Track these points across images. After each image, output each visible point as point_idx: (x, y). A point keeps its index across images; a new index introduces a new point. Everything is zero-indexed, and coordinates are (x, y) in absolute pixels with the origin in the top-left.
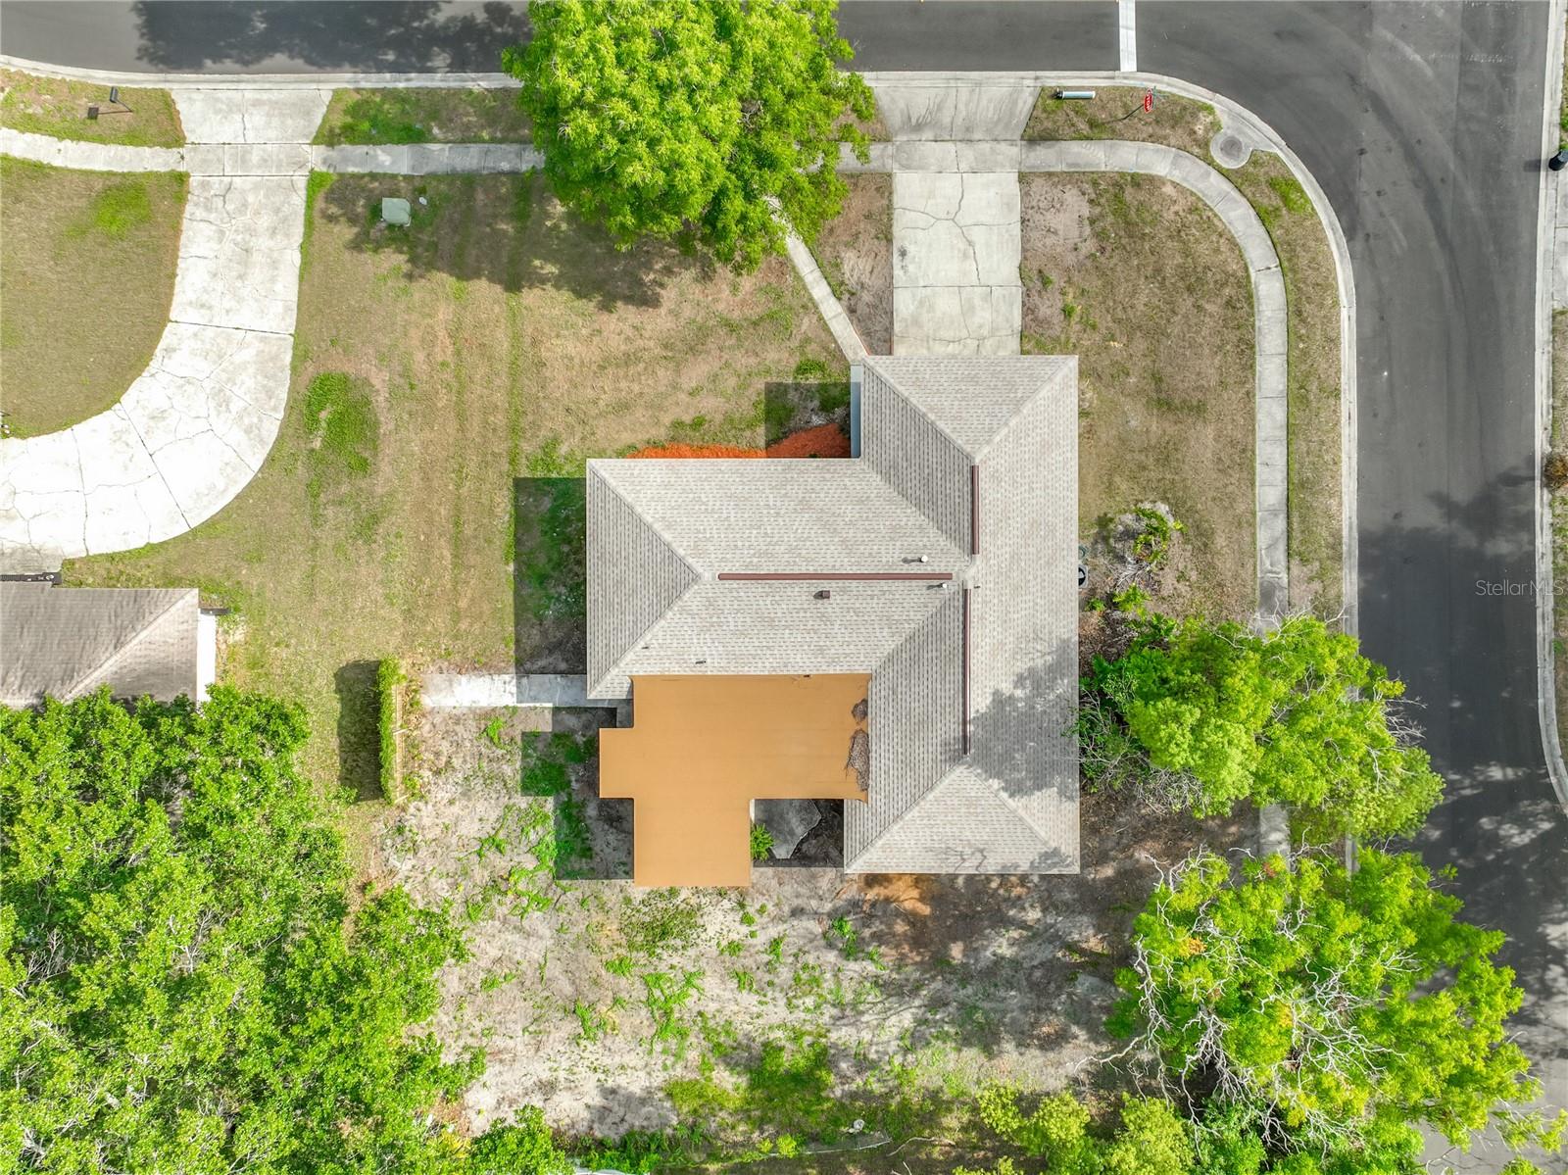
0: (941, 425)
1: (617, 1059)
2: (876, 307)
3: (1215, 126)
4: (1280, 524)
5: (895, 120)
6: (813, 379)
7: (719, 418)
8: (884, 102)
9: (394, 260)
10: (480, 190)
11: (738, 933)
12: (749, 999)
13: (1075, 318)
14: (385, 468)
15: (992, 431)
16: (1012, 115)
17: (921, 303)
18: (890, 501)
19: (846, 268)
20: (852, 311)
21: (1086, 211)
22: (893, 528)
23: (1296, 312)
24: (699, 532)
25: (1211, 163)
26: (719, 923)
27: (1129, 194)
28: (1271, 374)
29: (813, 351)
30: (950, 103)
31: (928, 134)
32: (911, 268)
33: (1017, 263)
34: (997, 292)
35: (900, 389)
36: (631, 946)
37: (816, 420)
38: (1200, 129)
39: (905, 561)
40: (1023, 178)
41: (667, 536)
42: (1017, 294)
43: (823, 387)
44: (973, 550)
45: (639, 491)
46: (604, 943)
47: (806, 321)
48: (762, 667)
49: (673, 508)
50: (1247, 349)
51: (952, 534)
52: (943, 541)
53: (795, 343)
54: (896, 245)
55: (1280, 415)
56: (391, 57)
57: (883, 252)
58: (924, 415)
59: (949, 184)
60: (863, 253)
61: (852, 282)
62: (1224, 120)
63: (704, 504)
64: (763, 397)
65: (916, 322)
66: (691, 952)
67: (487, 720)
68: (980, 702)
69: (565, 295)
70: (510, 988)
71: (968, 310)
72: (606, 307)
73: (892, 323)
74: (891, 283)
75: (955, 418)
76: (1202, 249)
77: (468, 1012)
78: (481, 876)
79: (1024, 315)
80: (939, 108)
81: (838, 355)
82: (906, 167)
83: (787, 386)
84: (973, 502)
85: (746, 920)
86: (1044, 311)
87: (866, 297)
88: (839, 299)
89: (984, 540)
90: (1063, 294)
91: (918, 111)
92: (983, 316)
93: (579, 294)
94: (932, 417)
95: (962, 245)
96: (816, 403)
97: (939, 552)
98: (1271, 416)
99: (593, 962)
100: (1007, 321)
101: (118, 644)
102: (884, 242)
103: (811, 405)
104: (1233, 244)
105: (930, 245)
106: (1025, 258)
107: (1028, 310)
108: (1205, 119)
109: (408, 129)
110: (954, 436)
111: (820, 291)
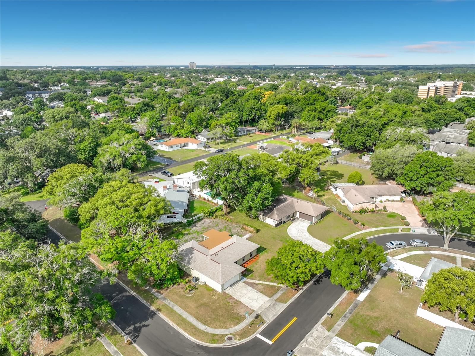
2: (252, 285)
3: (236, 339)
4: (171, 306)
5: (278, 303)
6: (250, 275)
16: (265, 316)
19: (261, 286)
20: (254, 283)
21: (240, 314)
25: (231, 334)
27: (238, 321)
29: (254, 277)
30: (274, 310)
31: (272, 305)
32: (254, 291)
33: (242, 302)
34: (240, 297)
37: (244, 273)
38: (237, 336)
40: (254, 311)
42: (237, 299)
44: (212, 259)
47: (258, 278)
53: (256, 276)
54: (259, 293)
59: (262, 303)
60: (261, 289)
61: (258, 285)
62: (235, 341)
64: (253, 271)
74: (254, 289)
76: (219, 324)
77: (217, 223)
81: (250, 279)
82: (269, 300)
83: (252, 273)
86: (232, 300)
87: (255, 285)
88: (258, 283)
91: (276, 306)
92: (239, 294)
96: (246, 274)
98: (185, 315)
100: (235, 296)
104: (215, 328)
105: (255, 295)
107: (234, 299)
108: (238, 338)
111: (261, 282)
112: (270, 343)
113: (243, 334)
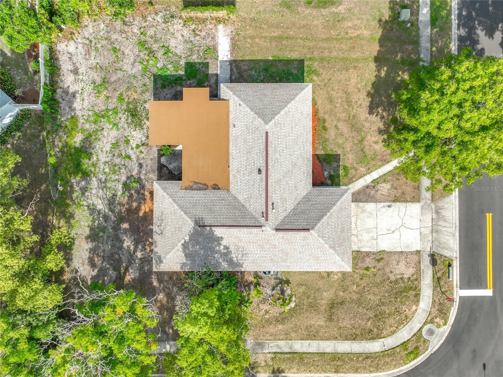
0: (325, 218)
1: (86, 98)
2: (369, 196)
3: (439, 326)
4: (287, 350)
5: (440, 204)
6: (342, 172)
7: (327, 136)
8: (447, 200)
9: (386, 15)
10: (413, 47)
11: (133, 143)
12: (108, 147)
13: (365, 272)
14: (308, 11)
15: (323, 237)
16: (442, 248)
17: (370, 213)
18: (296, 198)
19: (383, 185)
20: (367, 187)
21: (406, 276)
22: (285, 199)
23: (368, 356)
24: (284, 125)
25: (425, 324)
26: (137, 136)
27: (412, 293)
28: (344, 347)
29: (352, 172)
30: (446, 224)
31: (435, 216)
32: (384, 209)
33: (386, 250)
34: (375, 242)
35: (339, 203)
36: (128, 103)
37: (326, 173)
38: (438, 320)
39: (273, 204)
40: (418, 252)
41: (282, 112)
42: (374, 250)
43: (338, 176)
44: (277, 230)
45: (300, 103)
46: (130, 93)
47: (364, 169)
48: (233, 150)
49: (293, 115)
50: (354, 338)
51: (283, 222)
52: (281, 218)
53: (355, 165)
54: (393, 204)
55: (328, 350)
56: (464, 13)
57: (390, 199)
58: (329, 212)
59: (416, 224)
60: (389, 191)
61: (378, 187)
62: (441, 330)
63: (295, 127)
64: (335, 153)
65: (363, 211)
66: (126, 126)
67: (214, 49)
68: (218, 232)
69: (373, 79)
70: (113, 58)
71: (368, 231)
72: (369, 94)
73: (363, 202)
74: (378, 202)
75: (328, 223)
76: (392, 321)
77: (104, 42)
78: (155, 47)
79: (366, 252)
80: (445, 221)
81: (351, 181)
82: (422, 208)
83: (339, 162)
84: (295, 230)
85: (138, 146)
86: (368, 260)
87: (373, 192)
88: (372, 182)
89: (281, 234)
90: (374, 267)
91: (443, 212)
92: (366, 237)
93: (373, 84)
94: (328, 214)
95: (393, 229)
96: (332, 173)
97: (276, 217)
98: (328, 346)
99: (123, 89)
100: (364, 246)
102: (394, 199)
103: (332, 171)
104: (394, 332)
105: (393, 217)
106: (388, 253)
107: (368, 254)
108: (441, 322)
109: (436, 19)
110: (321, 223)
111: (375, 175)
112: (488, 292)
113: (441, 309)
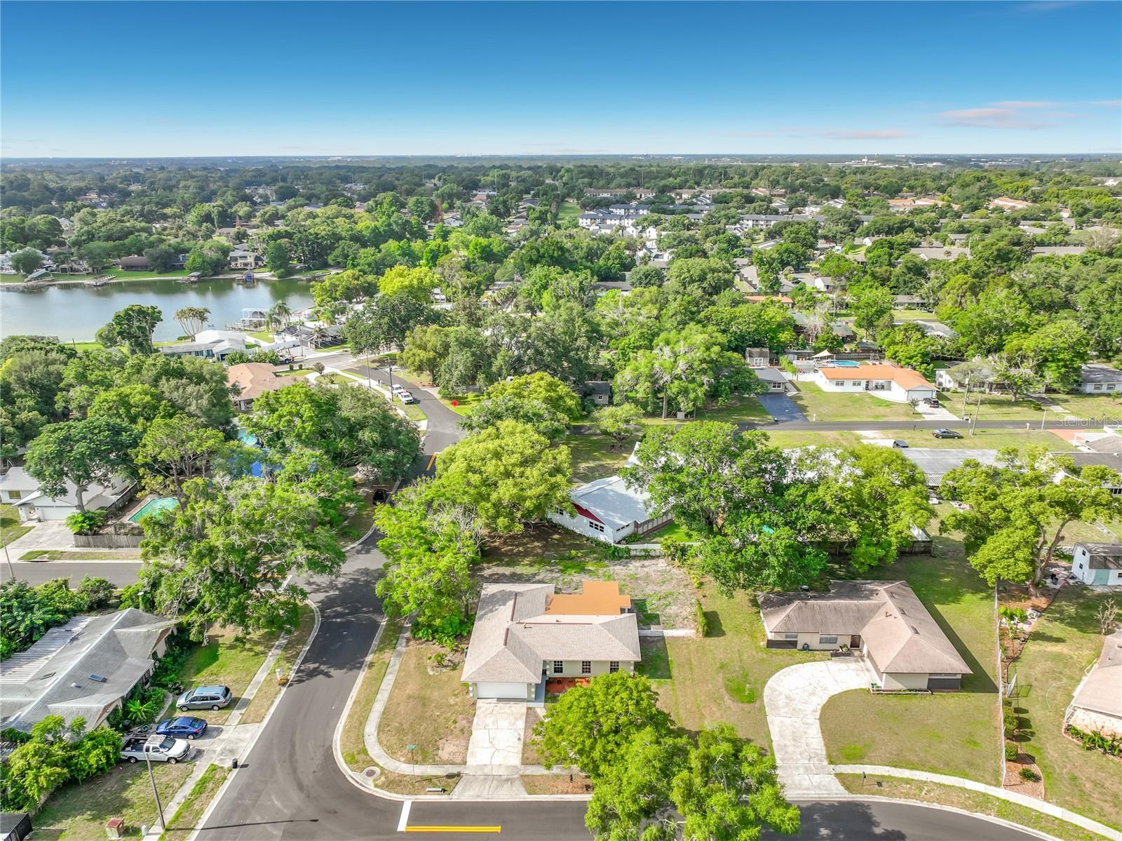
1: (623, 571)
2: (532, 724)
3: (375, 780)
4: (389, 671)
5: (518, 784)
8: (522, 789)
13: (452, 720)
14: (721, 680)
15: (497, 655)
16: (465, 785)
17: (514, 724)
21: (440, 752)
23: (362, 723)
25: (382, 768)
27: (420, 759)
30: (492, 789)
31: (504, 777)
32: (516, 734)
33: (473, 736)
34: (482, 727)
38: (383, 779)
39: (531, 627)
40: (465, 763)
41: (611, 636)
42: (474, 726)
44: (508, 630)
50: (386, 712)
54: (522, 743)
55: (379, 696)
57: (527, 740)
59: (496, 761)
62: (370, 782)
65: (516, 719)
68: (511, 603)
70: (657, 581)
71: (495, 722)
73: (526, 719)
74: (525, 731)
76: (394, 741)
77: (669, 577)
78: (669, 599)
80: (497, 787)
82: (515, 767)
86: (464, 722)
89: (504, 631)
90: (455, 727)
91: (507, 785)
92: (489, 721)
95: (494, 742)
97: (517, 629)
98: (382, 696)
100: (480, 719)
101: (788, 616)
102: (527, 743)
104: (380, 743)
105: (508, 742)
106: (469, 737)
107: (471, 722)
108: (379, 782)
112: (402, 826)
113: (394, 783)
